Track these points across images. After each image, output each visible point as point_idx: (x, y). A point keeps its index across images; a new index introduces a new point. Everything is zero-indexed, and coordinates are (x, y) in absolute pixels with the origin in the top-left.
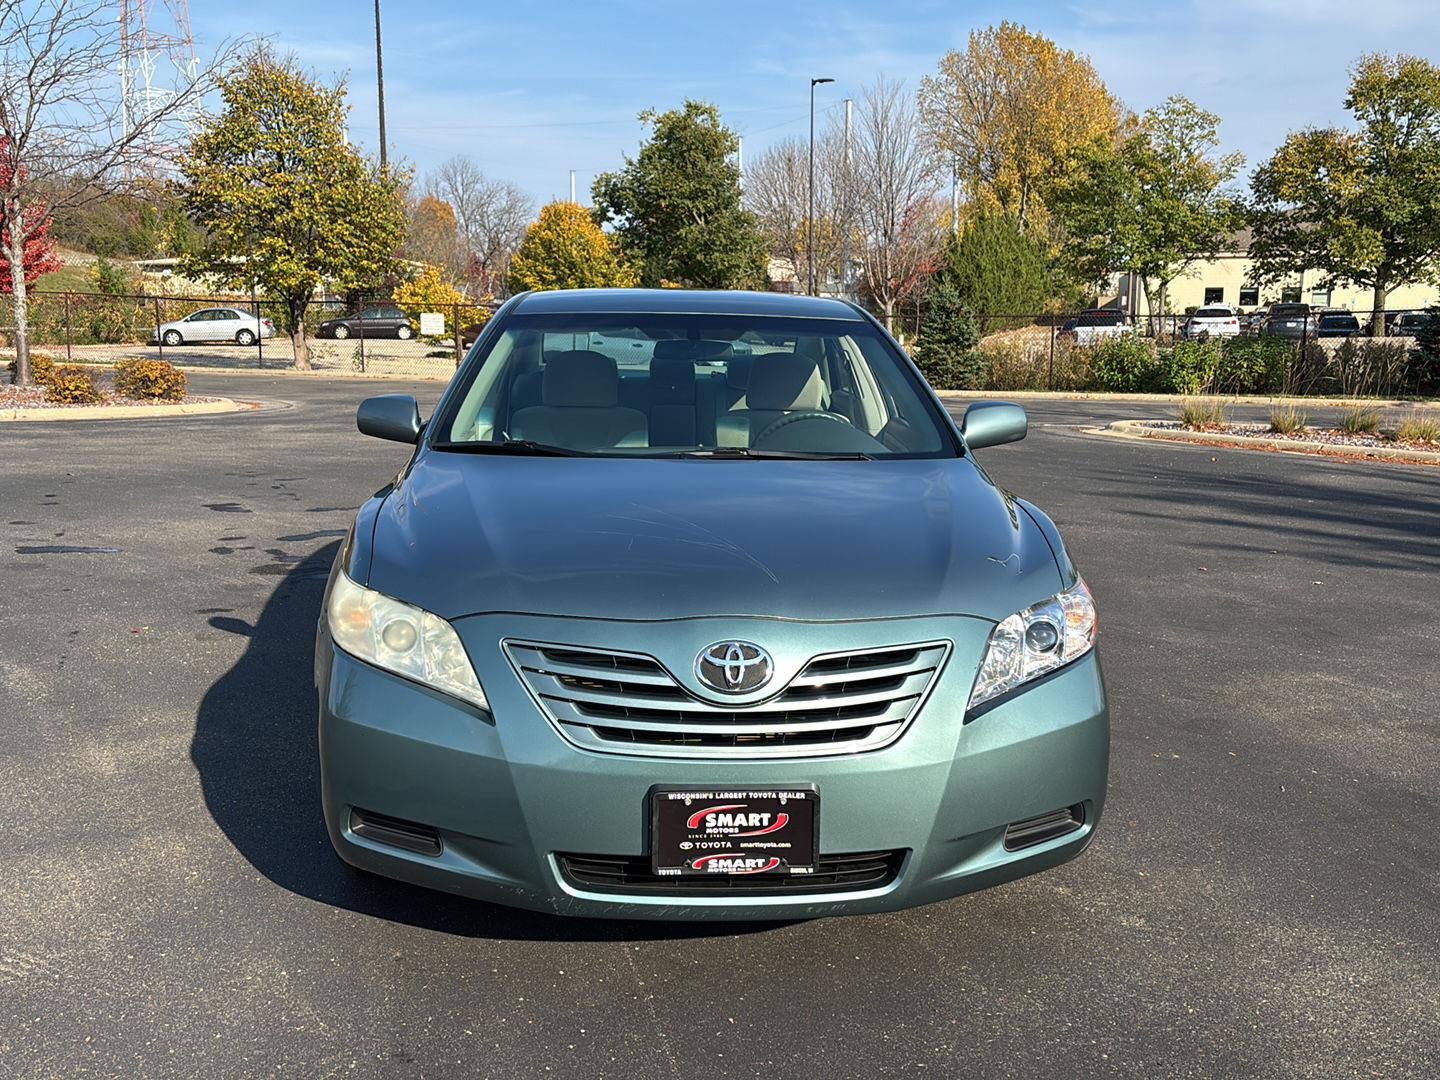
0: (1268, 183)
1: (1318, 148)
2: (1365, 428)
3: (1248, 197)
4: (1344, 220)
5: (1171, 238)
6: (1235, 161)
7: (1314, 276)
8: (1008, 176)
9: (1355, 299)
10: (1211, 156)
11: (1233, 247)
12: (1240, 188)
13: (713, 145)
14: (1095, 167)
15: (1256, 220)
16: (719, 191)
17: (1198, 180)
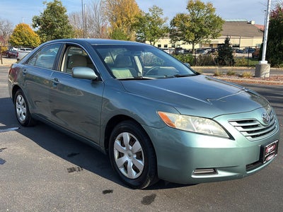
0: (173, 23)
1: (182, 17)
2: (233, 74)
3: (169, 26)
4: (187, 31)
5: (155, 34)
6: (166, 19)
7: (181, 42)
8: (119, 21)
9: (188, 47)
10: (162, 17)
11: (167, 36)
12: (168, 24)
13: (61, 10)
14: (140, 19)
15: (171, 31)
16: (64, 21)
17: (160, 22)
